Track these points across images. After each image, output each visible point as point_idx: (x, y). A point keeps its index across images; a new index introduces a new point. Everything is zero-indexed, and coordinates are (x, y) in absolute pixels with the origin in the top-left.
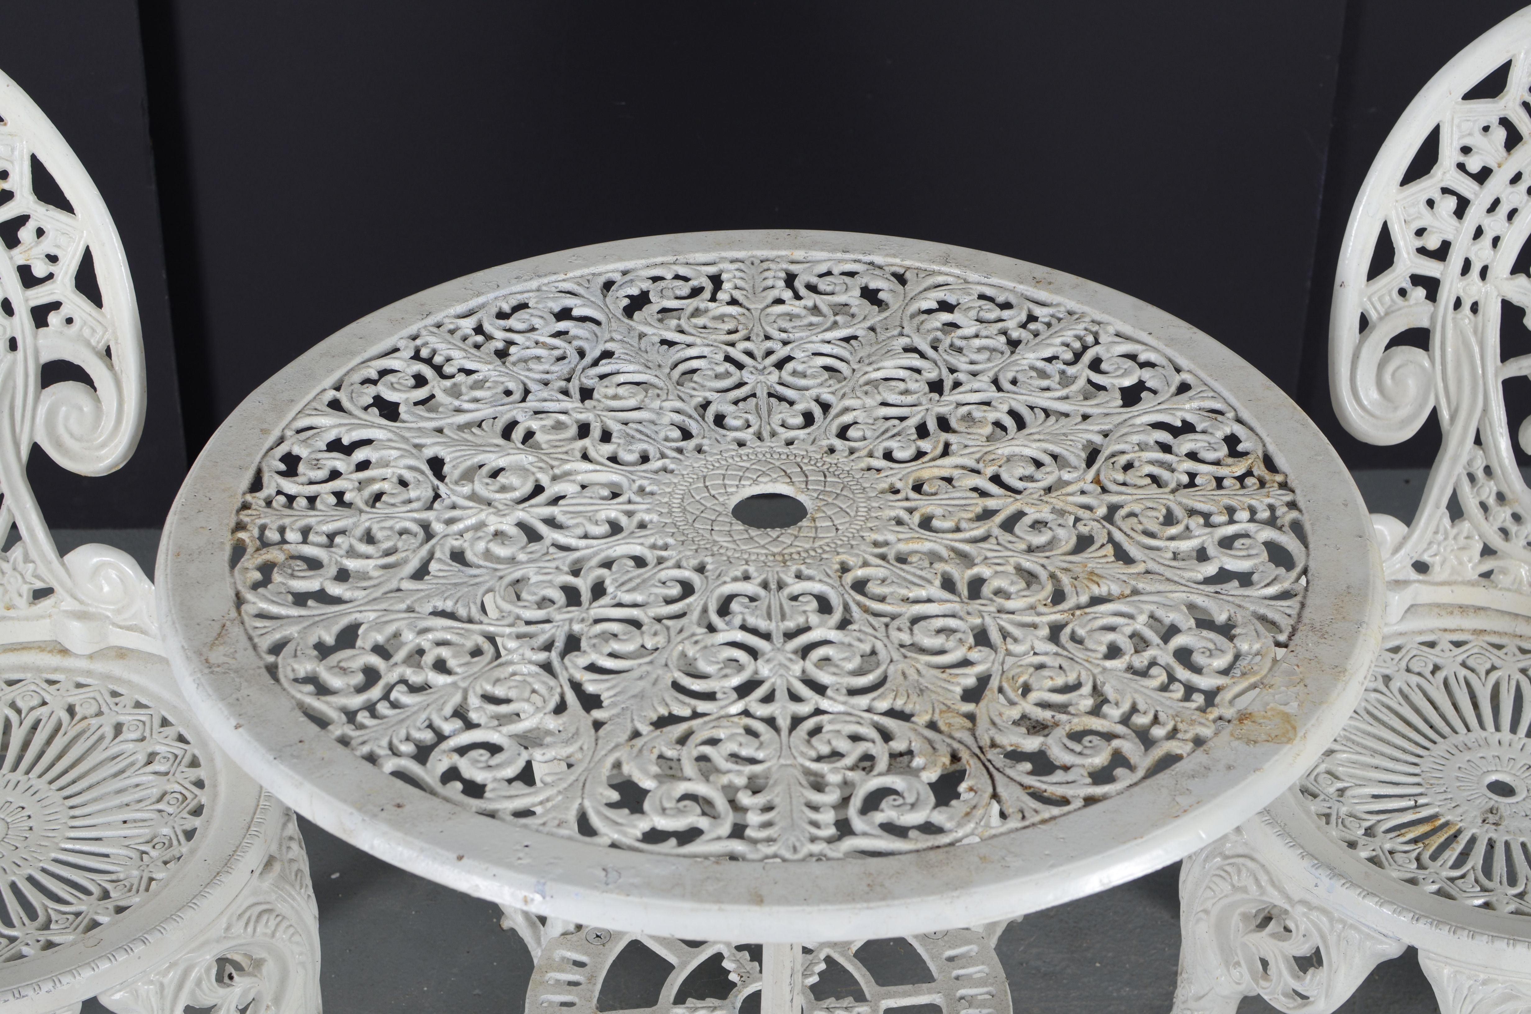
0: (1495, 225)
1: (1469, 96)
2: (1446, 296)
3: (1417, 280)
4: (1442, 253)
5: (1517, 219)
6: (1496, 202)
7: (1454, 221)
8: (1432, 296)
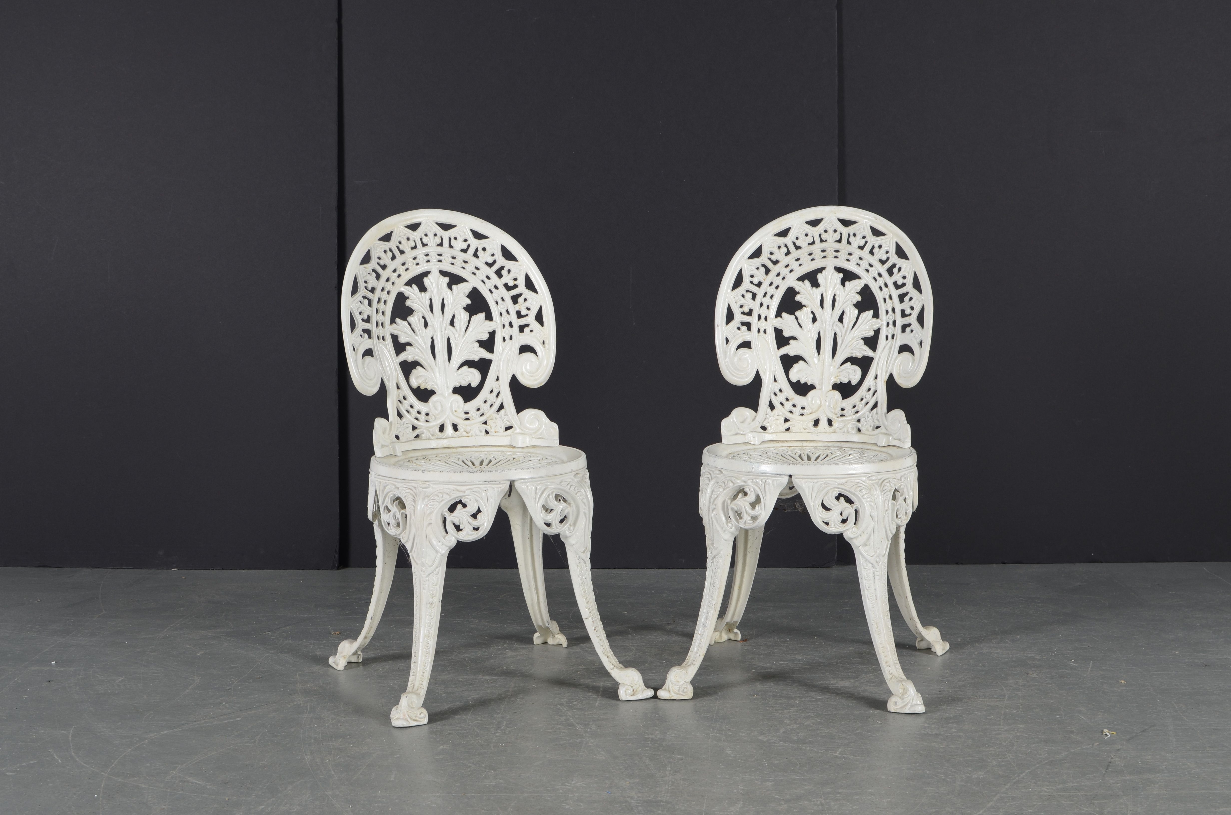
0: (767, 301)
1: (750, 258)
2: (754, 328)
3: (743, 324)
4: (750, 313)
5: (773, 298)
6: (766, 293)
7: (752, 301)
8: (749, 329)
